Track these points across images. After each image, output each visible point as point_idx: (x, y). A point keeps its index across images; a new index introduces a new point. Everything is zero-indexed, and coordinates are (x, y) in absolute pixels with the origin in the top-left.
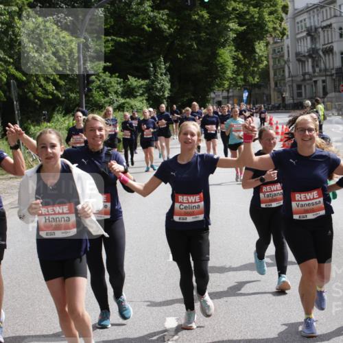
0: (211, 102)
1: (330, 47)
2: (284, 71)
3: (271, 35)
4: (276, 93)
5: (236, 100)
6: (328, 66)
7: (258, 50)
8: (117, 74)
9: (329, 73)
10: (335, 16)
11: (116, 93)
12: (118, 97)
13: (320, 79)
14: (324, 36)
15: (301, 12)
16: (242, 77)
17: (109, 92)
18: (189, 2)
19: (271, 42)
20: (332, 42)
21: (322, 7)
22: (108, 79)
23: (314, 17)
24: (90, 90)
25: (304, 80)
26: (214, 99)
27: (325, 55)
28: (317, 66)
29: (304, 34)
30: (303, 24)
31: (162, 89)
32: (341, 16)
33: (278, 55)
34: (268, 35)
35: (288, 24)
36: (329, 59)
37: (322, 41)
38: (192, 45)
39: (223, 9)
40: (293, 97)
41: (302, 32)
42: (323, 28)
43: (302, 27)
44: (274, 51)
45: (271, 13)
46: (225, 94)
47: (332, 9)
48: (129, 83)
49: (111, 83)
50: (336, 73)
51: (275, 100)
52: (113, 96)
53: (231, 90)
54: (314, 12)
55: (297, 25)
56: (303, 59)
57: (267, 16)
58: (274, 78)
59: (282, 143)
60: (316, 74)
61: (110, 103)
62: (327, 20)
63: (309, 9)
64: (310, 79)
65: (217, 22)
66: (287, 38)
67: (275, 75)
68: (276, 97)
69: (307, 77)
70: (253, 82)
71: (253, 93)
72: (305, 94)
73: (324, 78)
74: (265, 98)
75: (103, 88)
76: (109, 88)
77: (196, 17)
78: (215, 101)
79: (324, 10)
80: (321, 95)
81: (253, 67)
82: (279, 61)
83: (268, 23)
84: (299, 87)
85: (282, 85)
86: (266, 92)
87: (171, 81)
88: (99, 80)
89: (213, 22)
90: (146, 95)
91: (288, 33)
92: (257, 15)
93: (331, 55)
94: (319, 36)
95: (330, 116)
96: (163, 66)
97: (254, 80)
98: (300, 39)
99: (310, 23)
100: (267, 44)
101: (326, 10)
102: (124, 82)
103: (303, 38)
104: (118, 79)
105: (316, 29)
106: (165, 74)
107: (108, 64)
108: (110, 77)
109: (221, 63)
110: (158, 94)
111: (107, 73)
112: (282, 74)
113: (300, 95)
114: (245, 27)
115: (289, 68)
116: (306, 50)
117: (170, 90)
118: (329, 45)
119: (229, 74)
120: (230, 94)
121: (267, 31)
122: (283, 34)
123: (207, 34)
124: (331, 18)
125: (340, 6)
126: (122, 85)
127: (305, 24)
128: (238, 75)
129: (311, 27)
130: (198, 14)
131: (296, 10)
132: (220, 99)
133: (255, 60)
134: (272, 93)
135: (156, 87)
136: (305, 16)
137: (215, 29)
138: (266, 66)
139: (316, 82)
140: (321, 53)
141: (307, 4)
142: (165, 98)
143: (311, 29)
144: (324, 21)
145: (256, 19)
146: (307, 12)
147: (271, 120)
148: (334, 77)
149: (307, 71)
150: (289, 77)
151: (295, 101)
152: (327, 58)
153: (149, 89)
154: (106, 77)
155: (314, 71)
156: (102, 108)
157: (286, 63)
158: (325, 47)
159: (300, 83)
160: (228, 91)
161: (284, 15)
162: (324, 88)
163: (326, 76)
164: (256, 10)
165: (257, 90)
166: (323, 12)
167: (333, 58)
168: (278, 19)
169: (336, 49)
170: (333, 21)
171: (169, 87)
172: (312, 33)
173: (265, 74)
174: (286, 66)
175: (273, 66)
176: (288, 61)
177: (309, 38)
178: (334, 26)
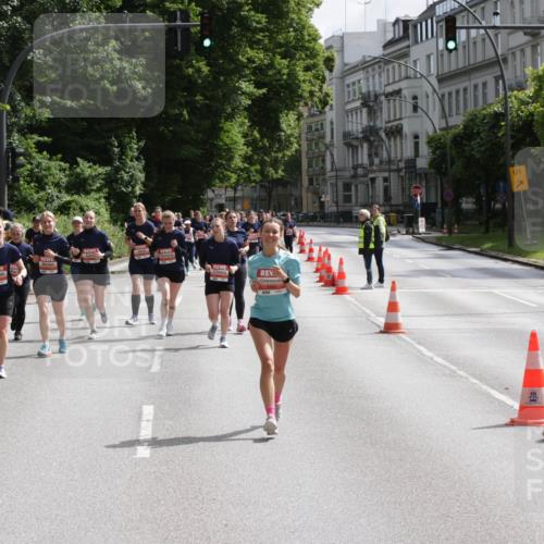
0: (208, 205)
1: (397, 127)
2: (324, 161)
3: (306, 104)
4: (310, 195)
5: (247, 204)
6: (393, 155)
7: (284, 126)
8: (59, 156)
9: (394, 167)
10: (407, 78)
11: (57, 185)
12: (60, 192)
13: (380, 176)
14: (389, 109)
15: (354, 69)
16: (258, 167)
17: (46, 184)
18: (179, 46)
19: (306, 114)
20: (400, 119)
21: (387, 62)
22: (45, 163)
23: (373, 77)
24: (16, 179)
25: (355, 176)
26: (212, 200)
27: (389, 139)
28: (376, 155)
29: (358, 104)
30: (356, 87)
31: (131, 182)
32: (416, 77)
33: (316, 135)
34: (302, 103)
35: (334, 87)
36: (396, 145)
37: (385, 116)
38: (181, 115)
39: (233, 59)
40: (337, 203)
41: (353, 100)
42: (387, 95)
43: (355, 93)
44: (310, 128)
45: (307, 69)
46: (230, 193)
47: (403, 67)
48: (78, 170)
49: (49, 169)
50: (406, 168)
51: (308, 206)
52: (51, 190)
53: (240, 188)
54: (373, 70)
55: (346, 89)
56: (355, 143)
57: (301, 73)
58: (308, 171)
59: (318, 274)
60: (375, 168)
61: (47, 200)
62: (394, 82)
63: (366, 65)
64: (365, 175)
65: (222, 78)
66: (331, 109)
67: (310, 165)
68: (310, 201)
69: (360, 171)
70: (275, 176)
71: (274, 193)
72: (357, 198)
73: (386, 174)
74: (293, 203)
75: (37, 177)
76: (46, 177)
77: (190, 70)
78: (214, 204)
79: (390, 66)
80: (381, 200)
81: (276, 152)
82: (317, 144)
83: (303, 85)
84: (347, 187)
85: (321, 182)
86: (296, 193)
87: (146, 169)
88: (31, 164)
89: (216, 79)
90: (107, 190)
91: (332, 100)
92: (285, 71)
93: (398, 138)
94: (381, 108)
95: (394, 235)
96: (136, 146)
97: (277, 173)
98: (352, 110)
99: (368, 87)
100: (300, 117)
101: (394, 68)
102: (70, 168)
103: (356, 109)
104: (62, 163)
105: (376, 96)
106: (138, 159)
107: (46, 138)
108: (50, 159)
109: (227, 145)
110: (123, 189)
111: (45, 153)
112: (321, 164)
113: (348, 199)
114: (264, 90)
115: (332, 155)
116: (360, 130)
117: (144, 184)
118: (396, 123)
119: (238, 162)
120: (239, 194)
121: (301, 96)
122: (324, 103)
123: (206, 98)
124: (400, 81)
125: (415, 62)
126: (67, 172)
127: (360, 88)
128: (251, 164)
129: (369, 92)
130: (192, 66)
131: (346, 65)
132: (223, 201)
133: (280, 141)
134: (304, 194)
135: (122, 178)
136: (360, 75)
137: (219, 91)
138: (296, 151)
139: (373, 180)
140: (383, 135)
141: (364, 57)
142: (136, 197)
143: (369, 96)
144: (389, 84)
145: (285, 77)
146: (363, 69)
147: (301, 237)
148: (402, 174)
149: (360, 162)
150: (332, 170)
151: (341, 209)
152: (392, 143)
153: (110, 181)
154: (42, 159)
155: (372, 164)
156: (34, 208)
157: (327, 148)
158: (390, 125)
159: (348, 181)
160: (235, 190)
161: (327, 73)
162: (386, 190)
163: (390, 171)
164: (285, 62)
165: (280, 190)
166: (388, 70)
167: (401, 144)
168: (317, 78)
169: (406, 129)
170: (403, 85)
171: (143, 179)
172: (370, 103)
173: (294, 165)
174: (328, 153)
175: (307, 153)
176: (332, 145)
177: (365, 110)
178: (404, 92)
